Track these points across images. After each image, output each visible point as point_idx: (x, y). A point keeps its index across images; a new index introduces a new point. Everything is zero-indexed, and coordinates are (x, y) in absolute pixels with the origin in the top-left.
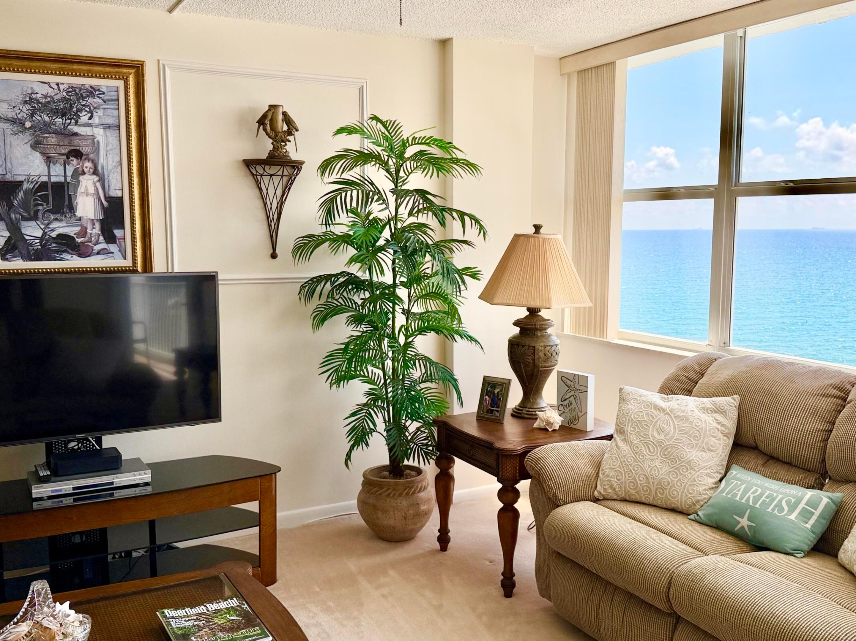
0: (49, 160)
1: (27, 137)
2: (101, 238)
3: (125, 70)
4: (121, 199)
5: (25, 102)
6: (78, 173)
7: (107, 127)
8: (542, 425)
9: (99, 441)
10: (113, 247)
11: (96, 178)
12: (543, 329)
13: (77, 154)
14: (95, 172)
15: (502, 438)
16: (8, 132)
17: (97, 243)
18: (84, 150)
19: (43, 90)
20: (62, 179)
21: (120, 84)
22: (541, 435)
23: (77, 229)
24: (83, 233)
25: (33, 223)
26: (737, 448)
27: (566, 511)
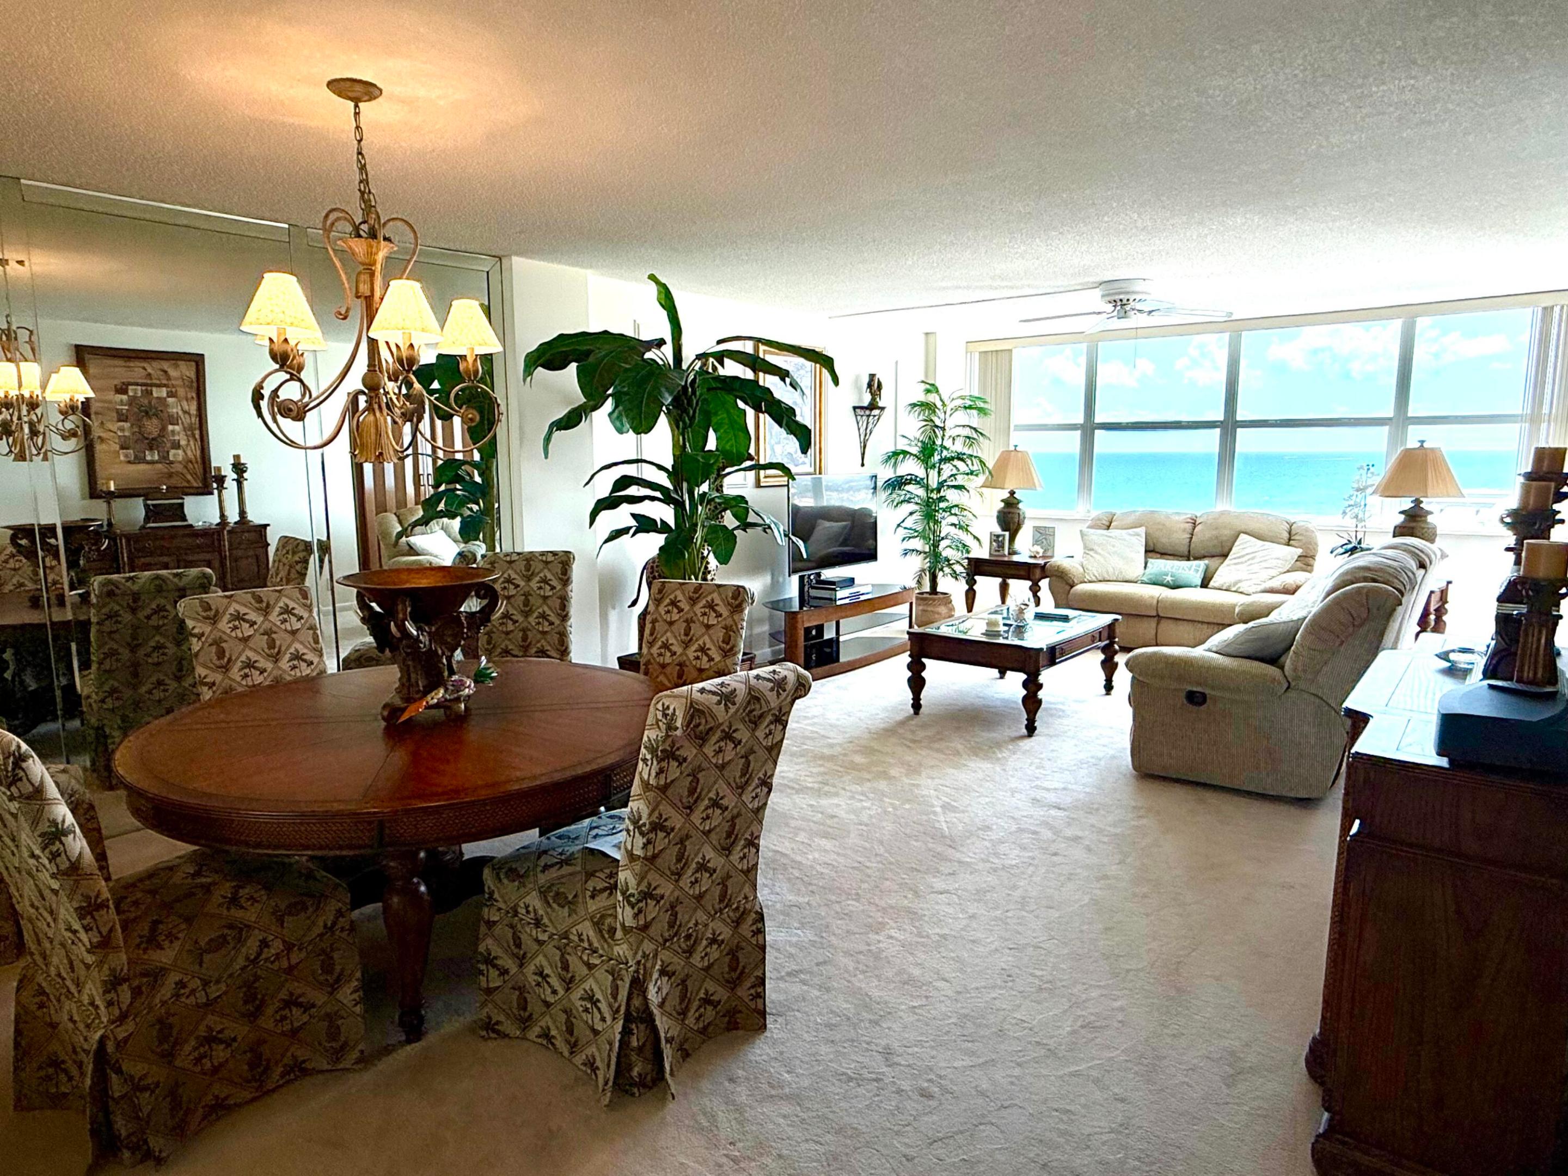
8: (1033, 555)
10: (806, 460)
12: (1018, 503)
25: (779, 446)
26: (1146, 551)
27: (1080, 588)
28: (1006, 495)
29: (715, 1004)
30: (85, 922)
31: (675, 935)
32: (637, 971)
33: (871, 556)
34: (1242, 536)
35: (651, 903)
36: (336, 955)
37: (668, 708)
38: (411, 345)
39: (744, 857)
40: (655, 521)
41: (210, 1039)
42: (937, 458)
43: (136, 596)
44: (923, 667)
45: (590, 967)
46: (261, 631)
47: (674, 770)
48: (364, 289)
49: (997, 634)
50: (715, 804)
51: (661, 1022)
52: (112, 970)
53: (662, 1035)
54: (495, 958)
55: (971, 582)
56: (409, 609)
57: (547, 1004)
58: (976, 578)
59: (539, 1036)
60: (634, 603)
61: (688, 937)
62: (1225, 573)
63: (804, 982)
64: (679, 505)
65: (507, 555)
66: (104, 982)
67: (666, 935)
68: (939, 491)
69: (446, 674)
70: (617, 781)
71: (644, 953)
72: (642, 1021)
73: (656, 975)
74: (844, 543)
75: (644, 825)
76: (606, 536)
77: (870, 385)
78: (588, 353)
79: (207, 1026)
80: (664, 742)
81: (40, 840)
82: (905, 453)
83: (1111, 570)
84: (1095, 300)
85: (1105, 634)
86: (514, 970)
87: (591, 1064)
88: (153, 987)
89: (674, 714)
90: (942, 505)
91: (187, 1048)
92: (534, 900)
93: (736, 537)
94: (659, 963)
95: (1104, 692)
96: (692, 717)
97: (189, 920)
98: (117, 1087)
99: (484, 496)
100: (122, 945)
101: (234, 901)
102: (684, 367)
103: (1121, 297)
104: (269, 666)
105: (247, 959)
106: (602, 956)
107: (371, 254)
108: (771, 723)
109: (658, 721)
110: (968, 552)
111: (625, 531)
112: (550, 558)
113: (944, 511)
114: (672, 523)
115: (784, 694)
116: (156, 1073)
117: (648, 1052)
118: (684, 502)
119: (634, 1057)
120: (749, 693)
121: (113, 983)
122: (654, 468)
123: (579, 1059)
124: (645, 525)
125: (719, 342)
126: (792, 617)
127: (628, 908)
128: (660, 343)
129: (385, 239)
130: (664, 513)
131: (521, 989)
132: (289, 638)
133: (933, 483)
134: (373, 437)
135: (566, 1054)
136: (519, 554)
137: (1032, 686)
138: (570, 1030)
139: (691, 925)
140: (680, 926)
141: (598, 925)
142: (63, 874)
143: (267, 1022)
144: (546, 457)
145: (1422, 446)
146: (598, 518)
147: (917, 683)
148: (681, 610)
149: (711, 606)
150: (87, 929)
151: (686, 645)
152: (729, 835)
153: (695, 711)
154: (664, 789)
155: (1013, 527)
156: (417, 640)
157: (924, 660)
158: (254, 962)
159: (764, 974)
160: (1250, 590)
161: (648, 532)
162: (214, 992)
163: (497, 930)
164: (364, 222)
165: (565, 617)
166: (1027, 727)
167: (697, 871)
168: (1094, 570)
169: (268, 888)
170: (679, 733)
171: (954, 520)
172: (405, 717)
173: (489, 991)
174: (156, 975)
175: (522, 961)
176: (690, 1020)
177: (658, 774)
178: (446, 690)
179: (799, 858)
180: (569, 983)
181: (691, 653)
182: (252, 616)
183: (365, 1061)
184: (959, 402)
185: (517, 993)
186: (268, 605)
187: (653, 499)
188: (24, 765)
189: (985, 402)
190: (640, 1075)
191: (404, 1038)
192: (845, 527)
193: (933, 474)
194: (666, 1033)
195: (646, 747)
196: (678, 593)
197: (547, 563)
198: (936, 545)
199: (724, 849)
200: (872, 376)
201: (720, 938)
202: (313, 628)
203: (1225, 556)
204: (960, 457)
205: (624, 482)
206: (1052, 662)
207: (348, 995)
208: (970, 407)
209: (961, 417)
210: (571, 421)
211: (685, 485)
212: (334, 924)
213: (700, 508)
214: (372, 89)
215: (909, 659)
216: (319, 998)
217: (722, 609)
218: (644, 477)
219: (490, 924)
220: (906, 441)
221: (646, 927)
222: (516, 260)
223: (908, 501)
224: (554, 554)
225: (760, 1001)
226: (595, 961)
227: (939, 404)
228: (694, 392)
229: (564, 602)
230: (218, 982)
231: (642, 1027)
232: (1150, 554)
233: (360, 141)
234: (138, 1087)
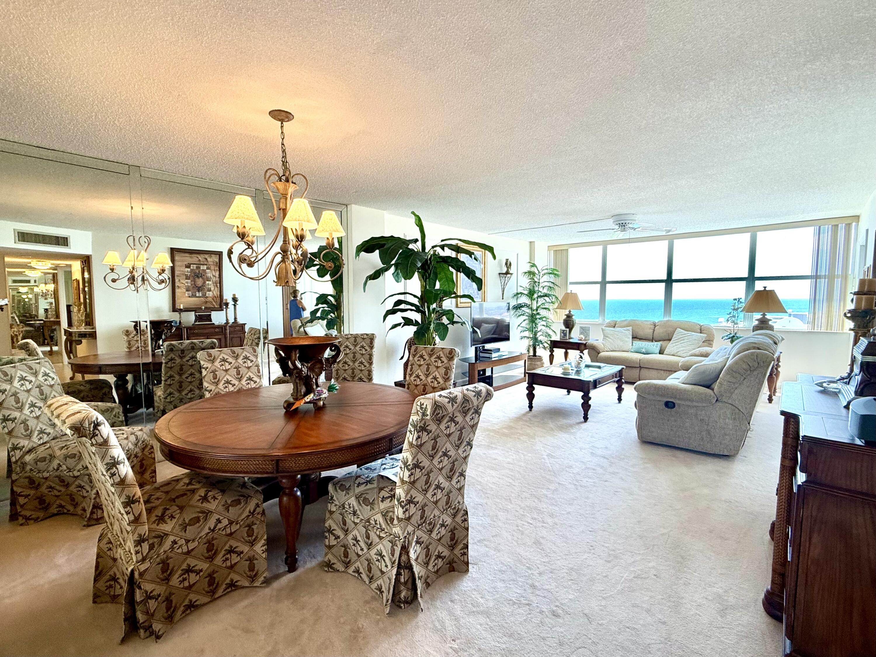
8: (580, 339)
12: (572, 317)
25: (466, 289)
26: (633, 338)
27: (602, 354)
28: (567, 313)
29: (443, 558)
30: (126, 510)
31: (424, 522)
32: (405, 542)
33: (507, 339)
34: (679, 330)
35: (412, 506)
36: (255, 527)
37: (423, 404)
38: (302, 229)
39: (459, 481)
40: (412, 320)
41: (189, 570)
42: (535, 296)
43: (183, 351)
44: (534, 388)
45: (380, 538)
46: (234, 366)
47: (425, 437)
48: (282, 206)
49: (568, 374)
50: (445, 454)
51: (417, 569)
52: (140, 535)
53: (417, 576)
54: (333, 530)
55: (552, 351)
56: (298, 355)
57: (359, 556)
58: (554, 349)
59: (354, 572)
60: (402, 358)
61: (430, 524)
62: (670, 347)
63: (486, 546)
64: (423, 313)
65: (346, 335)
66: (135, 541)
67: (419, 522)
68: (537, 310)
69: (315, 387)
70: (395, 441)
71: (408, 532)
72: (406, 568)
73: (414, 544)
74: (493, 334)
75: (409, 465)
76: (390, 327)
77: (506, 264)
78: (383, 245)
79: (187, 564)
80: (420, 422)
81: (105, 467)
82: (521, 293)
83: (616, 346)
84: (610, 223)
85: (618, 375)
86: (342, 536)
87: (380, 589)
88: (160, 544)
89: (426, 408)
90: (538, 317)
91: (177, 575)
92: (353, 501)
93: (448, 328)
94: (416, 537)
95: (617, 401)
96: (436, 409)
97: (181, 508)
98: (138, 596)
99: (337, 310)
100: (146, 521)
101: (205, 499)
102: (427, 251)
103: (622, 222)
104: (237, 383)
105: (210, 529)
106: (387, 533)
107: (286, 190)
108: (473, 413)
109: (418, 411)
110: (550, 337)
111: (399, 324)
112: (365, 336)
113: (540, 319)
114: (420, 321)
115: (481, 399)
116: (159, 589)
117: (410, 585)
118: (425, 312)
119: (402, 588)
120: (464, 397)
121: (139, 542)
122: (412, 296)
123: (374, 586)
124: (408, 322)
125: (442, 241)
126: (471, 365)
127: (400, 509)
128: (416, 241)
129: (292, 183)
130: (416, 317)
131: (345, 546)
132: (246, 370)
133: (535, 307)
134: (284, 274)
135: (367, 582)
136: (351, 335)
137: (586, 398)
138: (370, 570)
139: (432, 517)
140: (426, 518)
141: (384, 515)
142: (117, 484)
143: (218, 560)
144: (364, 292)
145: (765, 289)
146: (387, 318)
147: (531, 396)
148: (425, 360)
149: (439, 358)
150: (128, 513)
151: (427, 376)
152: (451, 470)
153: (437, 406)
154: (420, 446)
155: (570, 326)
156: (301, 370)
157: (534, 385)
158: (213, 530)
159: (468, 542)
160: (685, 355)
161: (409, 325)
162: (191, 546)
163: (334, 516)
164: (284, 175)
165: (371, 364)
166: (584, 418)
167: (435, 489)
168: (609, 346)
169: (223, 491)
170: (428, 417)
171: (544, 323)
172: (294, 408)
173: (330, 547)
174: (162, 537)
175: (346, 532)
176: (430, 567)
177: (417, 439)
178: (315, 394)
179: (480, 479)
180: (370, 546)
181: (429, 379)
182: (230, 360)
183: (267, 582)
184: (546, 271)
185: (343, 548)
186: (238, 355)
187: (412, 310)
188: (99, 428)
189: (557, 271)
190: (405, 597)
191: (287, 569)
192: (493, 327)
193: (535, 302)
194: (419, 574)
195: (411, 425)
196: (424, 352)
197: (364, 339)
198: (535, 334)
199: (448, 477)
200: (507, 260)
201: (446, 524)
202: (257, 366)
203: (670, 340)
204: (546, 295)
205: (399, 303)
206: (595, 387)
207: (260, 548)
208: (551, 273)
209: (546, 278)
210: (376, 275)
211: (426, 304)
212: (254, 511)
213: (432, 315)
214: (289, 115)
215: (527, 385)
216: (245, 548)
217: (444, 359)
218: (407, 300)
219: (331, 513)
220: (522, 288)
221: (409, 519)
222: (353, 205)
223: (523, 315)
224: (367, 335)
225: (466, 557)
226: (382, 535)
227: (537, 272)
228: (431, 263)
229: (371, 356)
230: (194, 540)
231: (407, 571)
232: (635, 339)
233: (283, 139)
234: (149, 597)
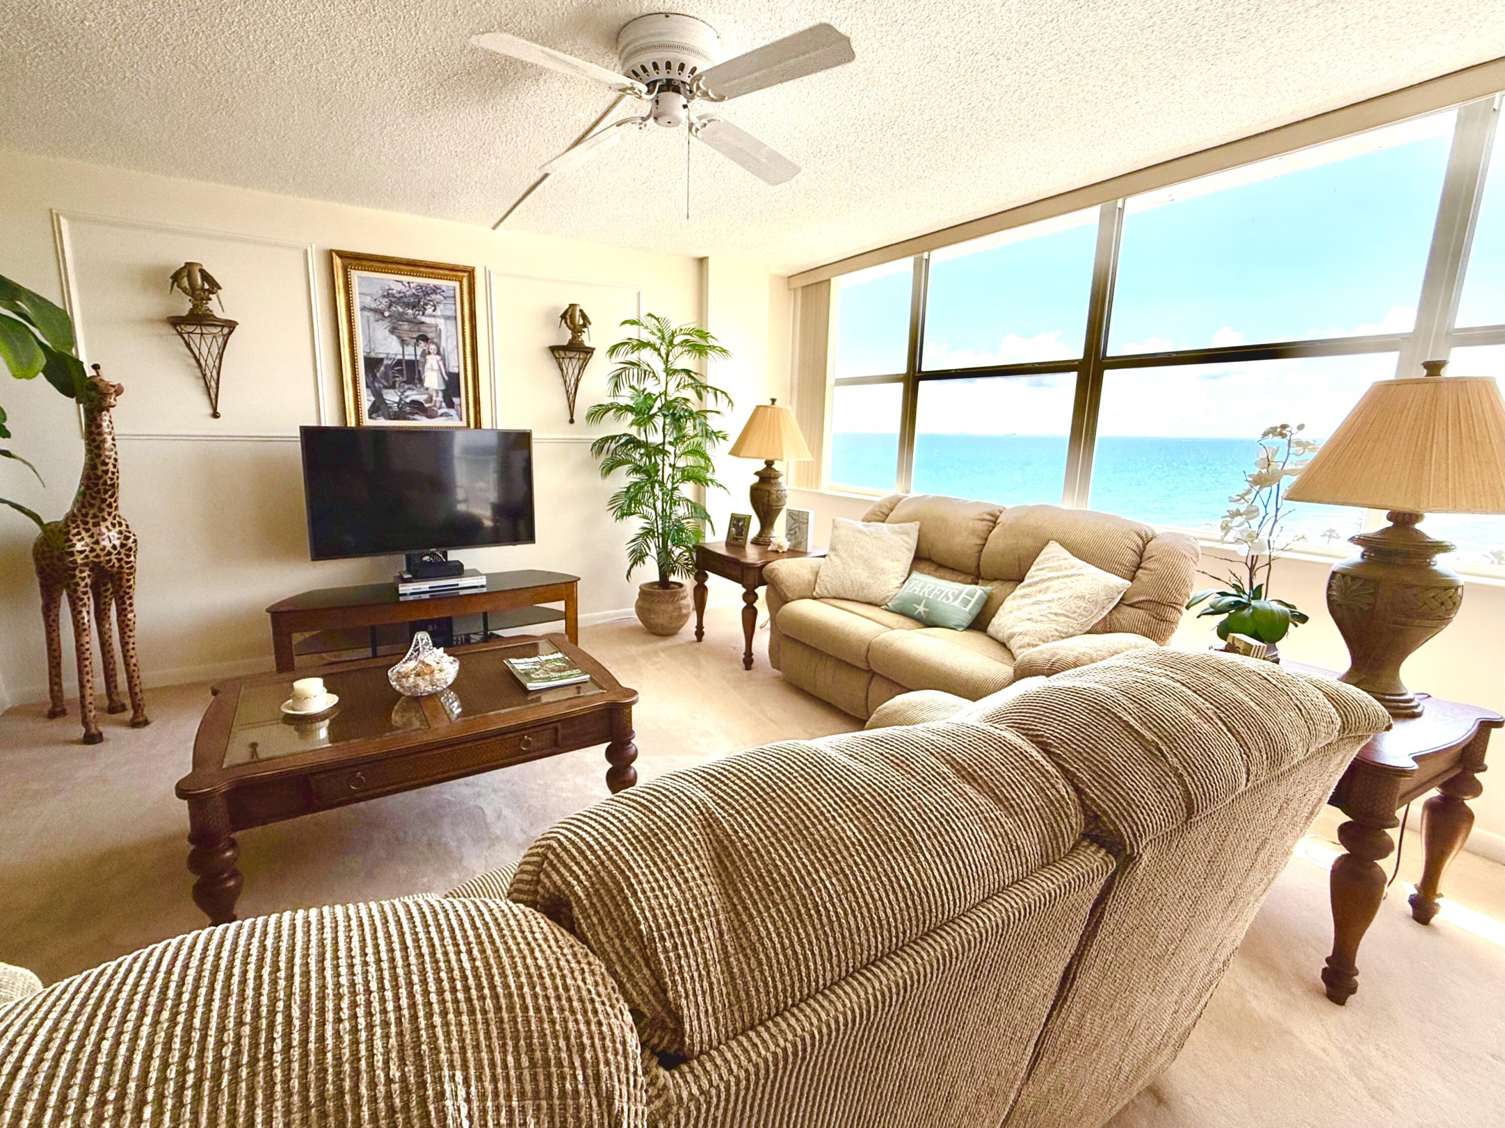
0: (403, 342)
1: (386, 323)
2: (444, 404)
3: (460, 274)
4: (458, 375)
5: (384, 296)
6: (425, 354)
7: (447, 318)
8: (775, 548)
9: (445, 556)
10: (452, 412)
11: (438, 358)
12: (776, 478)
13: (425, 339)
14: (438, 353)
15: (745, 556)
16: (372, 319)
17: (440, 408)
18: (430, 335)
19: (397, 287)
20: (413, 358)
21: (457, 284)
22: (774, 555)
23: (425, 397)
24: (430, 399)
25: (392, 391)
26: (914, 562)
27: (794, 606)
34: (1052, 547)
55: (701, 579)
58: (707, 572)
62: (1008, 611)
77: (566, 319)
110: (701, 541)
155: (769, 509)
168: (827, 580)
200: (571, 307)
203: (1017, 581)
